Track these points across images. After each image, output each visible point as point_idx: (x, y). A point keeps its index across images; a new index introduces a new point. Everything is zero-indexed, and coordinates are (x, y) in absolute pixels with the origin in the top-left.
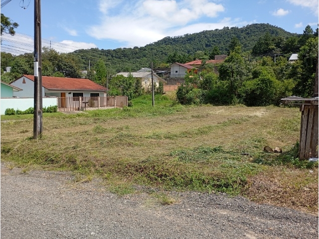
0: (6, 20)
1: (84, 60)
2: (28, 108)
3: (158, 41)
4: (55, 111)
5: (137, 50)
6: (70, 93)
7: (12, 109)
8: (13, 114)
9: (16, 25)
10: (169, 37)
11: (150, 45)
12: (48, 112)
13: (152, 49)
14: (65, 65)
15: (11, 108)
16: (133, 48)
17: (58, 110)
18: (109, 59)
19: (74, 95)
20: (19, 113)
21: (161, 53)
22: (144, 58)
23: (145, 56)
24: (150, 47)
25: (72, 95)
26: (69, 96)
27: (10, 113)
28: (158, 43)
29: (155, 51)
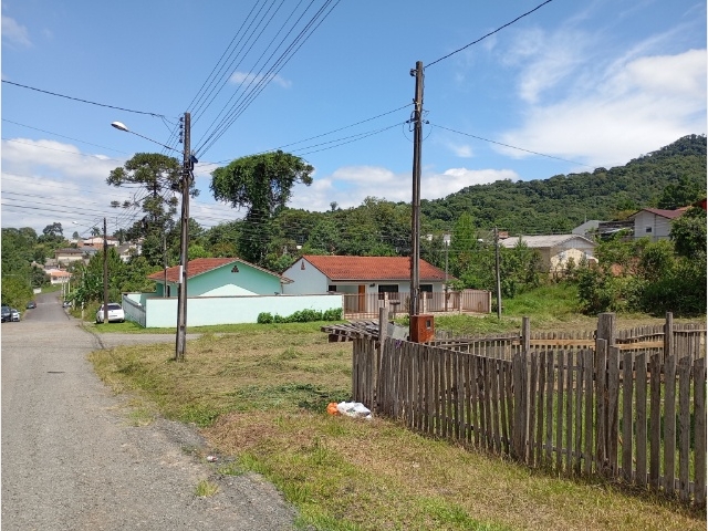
0: (296, 162)
1: (476, 209)
2: (293, 313)
3: (664, 149)
4: (338, 318)
5: (603, 175)
6: (373, 285)
7: (269, 314)
8: (268, 322)
9: (310, 168)
10: (693, 136)
11: (640, 159)
12: (325, 319)
13: (642, 170)
14: (397, 230)
15: (266, 312)
16: (592, 172)
17: (343, 317)
18: (533, 202)
19: (382, 289)
20: (278, 320)
21: (667, 177)
22: (622, 192)
23: (623, 188)
24: (639, 165)
25: (376, 290)
26: (372, 292)
27: (264, 320)
28: (662, 155)
29: (650, 174)
